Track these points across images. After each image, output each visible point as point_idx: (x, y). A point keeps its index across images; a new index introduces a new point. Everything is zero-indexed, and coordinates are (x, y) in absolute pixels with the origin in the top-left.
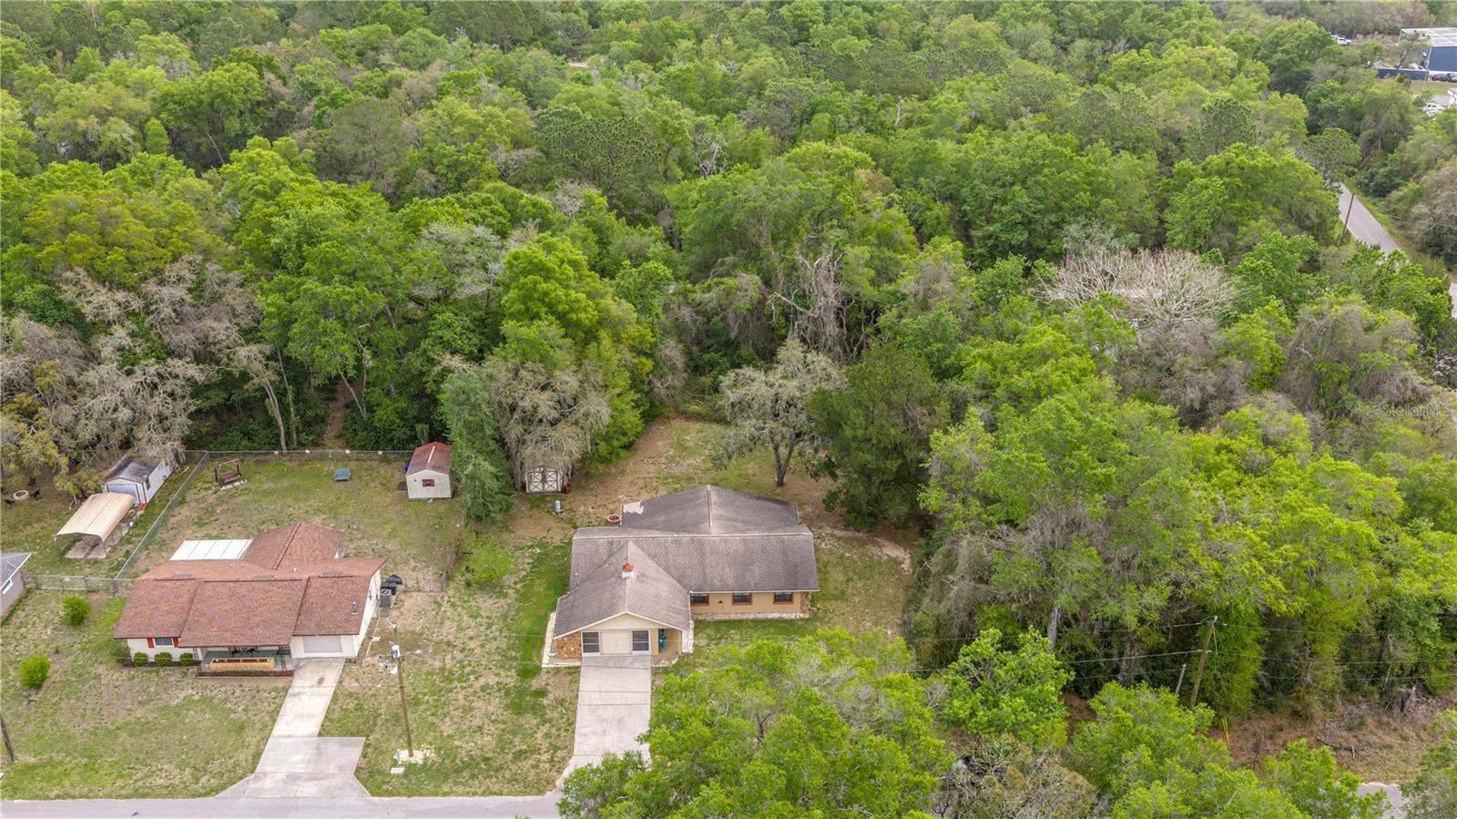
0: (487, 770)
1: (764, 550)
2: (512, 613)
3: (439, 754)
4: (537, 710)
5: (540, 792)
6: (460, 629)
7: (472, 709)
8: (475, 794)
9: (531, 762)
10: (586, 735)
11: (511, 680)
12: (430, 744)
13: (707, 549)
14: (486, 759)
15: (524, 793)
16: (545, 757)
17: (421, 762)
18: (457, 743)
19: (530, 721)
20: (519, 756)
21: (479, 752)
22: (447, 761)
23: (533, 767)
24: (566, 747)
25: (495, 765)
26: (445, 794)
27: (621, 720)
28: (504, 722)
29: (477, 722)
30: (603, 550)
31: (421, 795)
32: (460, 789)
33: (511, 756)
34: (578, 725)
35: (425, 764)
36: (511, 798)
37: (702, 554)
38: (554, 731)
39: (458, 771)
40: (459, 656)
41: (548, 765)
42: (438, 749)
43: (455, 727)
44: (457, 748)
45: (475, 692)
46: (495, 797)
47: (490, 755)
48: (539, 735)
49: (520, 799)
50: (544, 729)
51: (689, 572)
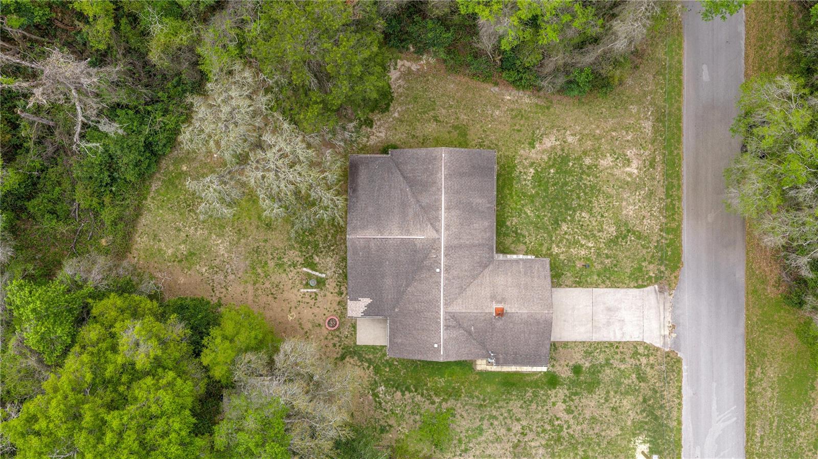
0: (655, 398)
1: (458, 192)
2: (475, 401)
3: (638, 435)
4: (595, 370)
5: (679, 361)
6: (498, 440)
7: (593, 418)
8: (680, 404)
9: (648, 369)
10: (623, 334)
11: (561, 392)
12: (630, 441)
13: (456, 242)
14: (645, 401)
15: (680, 372)
16: (644, 360)
17: (648, 445)
18: (629, 423)
19: (607, 374)
20: (642, 378)
21: (638, 407)
22: (646, 427)
23: (652, 368)
24: (635, 347)
25: (650, 393)
26: (680, 423)
27: (609, 309)
28: (608, 392)
29: (607, 412)
30: (454, 333)
31: (680, 440)
32: (675, 414)
33: (642, 384)
34: (612, 339)
35: (649, 442)
36: (684, 380)
37: (460, 247)
38: (618, 357)
39: (656, 418)
40: (531, 436)
41: (651, 358)
42: (634, 435)
43: (612, 427)
44: (633, 422)
45: (574, 417)
46: (683, 391)
47: (641, 399)
48: (623, 367)
49: (684, 374)
50: (616, 363)
51: (477, 258)
